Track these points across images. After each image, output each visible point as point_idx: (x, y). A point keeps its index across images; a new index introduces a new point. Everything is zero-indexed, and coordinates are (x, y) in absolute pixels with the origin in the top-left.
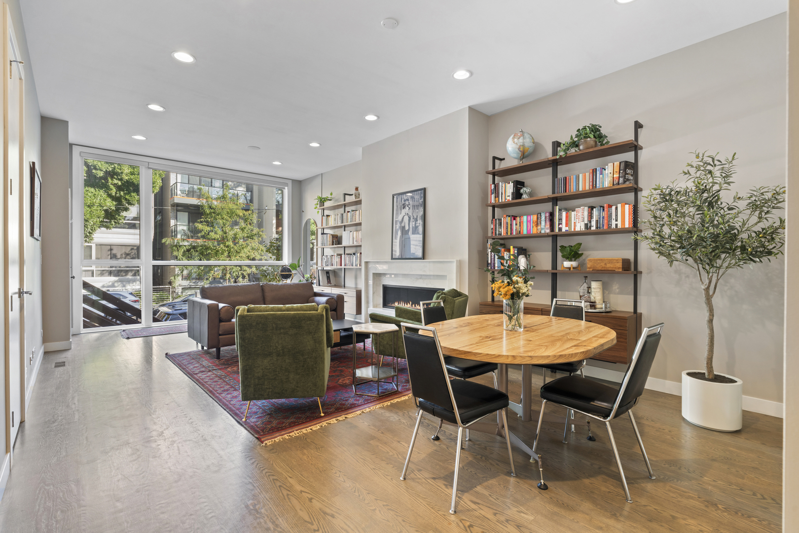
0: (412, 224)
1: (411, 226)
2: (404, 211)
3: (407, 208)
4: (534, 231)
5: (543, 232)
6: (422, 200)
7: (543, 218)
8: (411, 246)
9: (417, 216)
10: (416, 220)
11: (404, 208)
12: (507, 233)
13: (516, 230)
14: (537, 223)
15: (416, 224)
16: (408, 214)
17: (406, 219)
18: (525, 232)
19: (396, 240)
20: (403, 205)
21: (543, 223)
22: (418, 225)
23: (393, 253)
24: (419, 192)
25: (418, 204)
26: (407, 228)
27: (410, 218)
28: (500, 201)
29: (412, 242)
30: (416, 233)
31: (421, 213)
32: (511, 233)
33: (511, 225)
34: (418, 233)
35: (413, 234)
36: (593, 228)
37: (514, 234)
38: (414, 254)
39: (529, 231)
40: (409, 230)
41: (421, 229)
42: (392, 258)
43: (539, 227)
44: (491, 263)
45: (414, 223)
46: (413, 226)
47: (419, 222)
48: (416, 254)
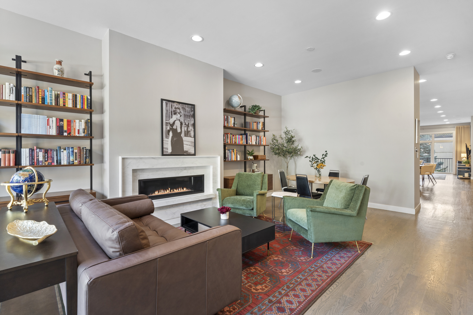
0: (184, 129)
1: (183, 130)
2: (174, 117)
3: (179, 115)
4: (241, 143)
5: (244, 143)
6: (193, 113)
7: (244, 138)
8: (184, 145)
9: (189, 123)
10: (188, 126)
11: (175, 114)
12: (230, 142)
13: (234, 141)
14: (242, 140)
15: (187, 129)
16: (179, 119)
17: (178, 124)
18: (238, 143)
19: (167, 139)
20: (174, 111)
21: (244, 139)
22: (190, 130)
23: (164, 150)
24: (190, 106)
25: (189, 114)
26: (179, 131)
27: (181, 124)
28: (229, 126)
29: (184, 143)
30: (188, 135)
31: (193, 122)
32: (232, 143)
33: (232, 138)
34: (190, 137)
35: (185, 136)
36: (257, 144)
37: (233, 143)
38: (187, 151)
39: (239, 142)
40: (181, 132)
41: (192, 134)
42: (163, 155)
43: (243, 141)
44: (227, 158)
45: (186, 128)
46: (186, 130)
47: (190, 128)
48: (189, 151)
